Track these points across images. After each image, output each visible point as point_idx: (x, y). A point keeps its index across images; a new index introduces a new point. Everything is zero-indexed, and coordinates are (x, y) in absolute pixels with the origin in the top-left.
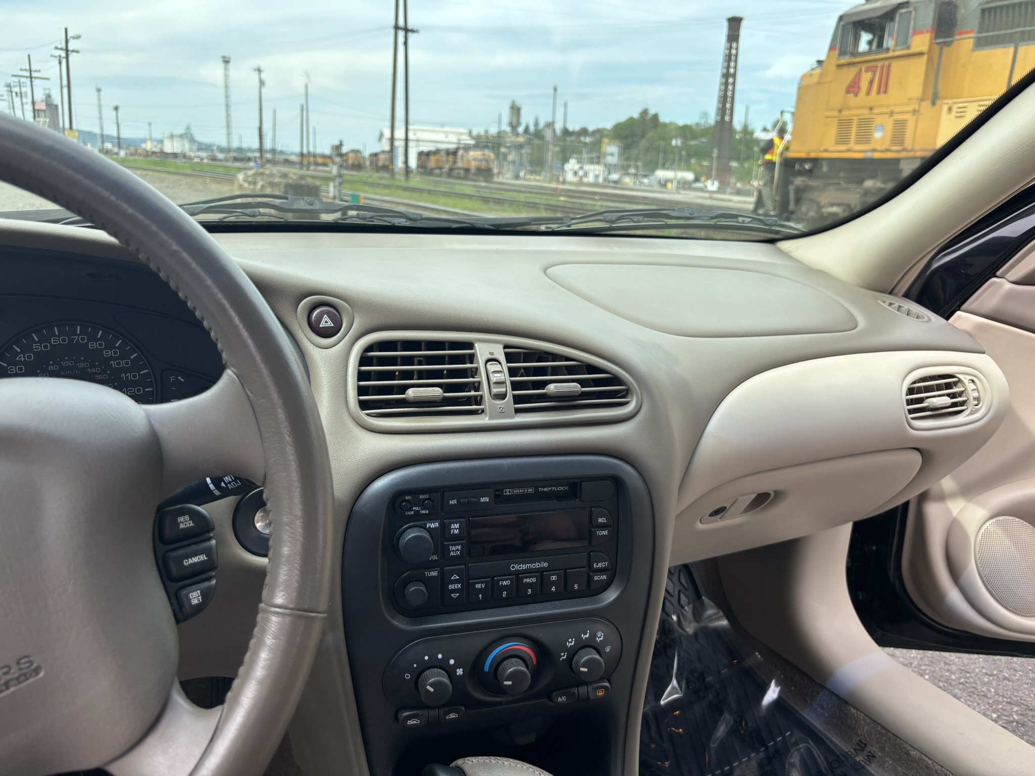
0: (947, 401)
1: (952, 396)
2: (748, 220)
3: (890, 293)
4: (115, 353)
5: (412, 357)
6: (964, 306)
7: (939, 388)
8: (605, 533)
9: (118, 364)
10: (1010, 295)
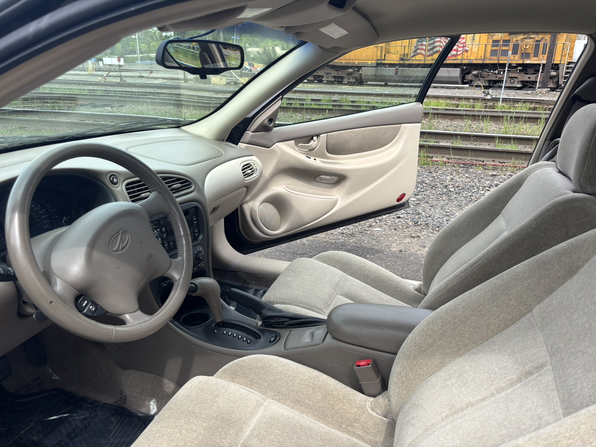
0: (250, 171)
1: (250, 169)
2: (170, 121)
3: (223, 141)
4: (34, 205)
5: (134, 186)
6: (240, 141)
7: (247, 168)
8: (196, 222)
9: (36, 209)
10: (252, 136)
